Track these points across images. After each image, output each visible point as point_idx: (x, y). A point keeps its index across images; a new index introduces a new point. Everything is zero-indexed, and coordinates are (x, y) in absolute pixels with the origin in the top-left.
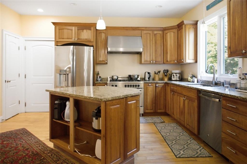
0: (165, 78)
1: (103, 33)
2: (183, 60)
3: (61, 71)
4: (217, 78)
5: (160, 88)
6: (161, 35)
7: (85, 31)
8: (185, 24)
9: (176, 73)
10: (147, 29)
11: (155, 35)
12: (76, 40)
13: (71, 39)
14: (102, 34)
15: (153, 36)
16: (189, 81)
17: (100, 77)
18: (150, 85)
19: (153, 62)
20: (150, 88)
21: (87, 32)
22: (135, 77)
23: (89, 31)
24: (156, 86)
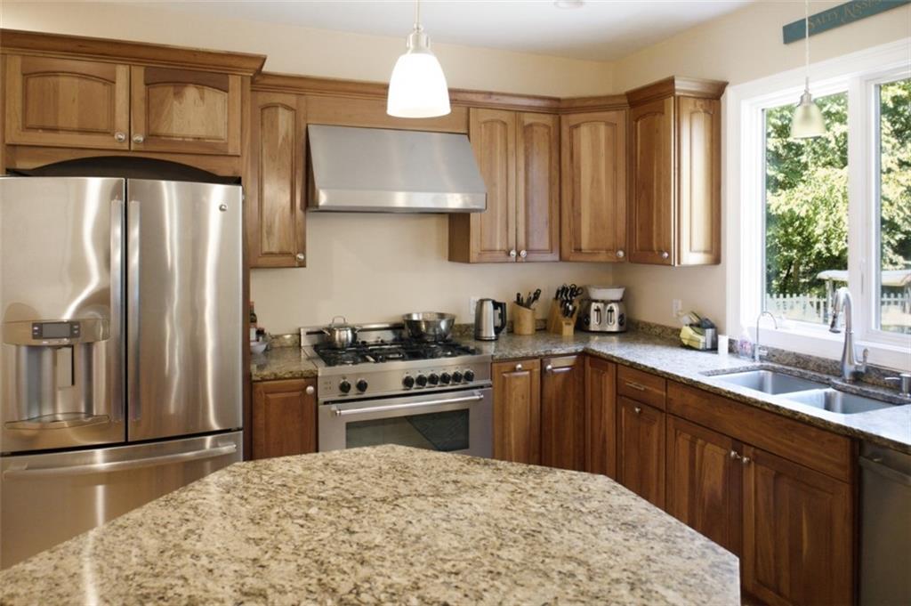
0: (564, 323)
1: (281, 110)
2: (669, 253)
3: (40, 329)
4: (865, 351)
5: (559, 379)
6: (549, 133)
7: (191, 93)
8: (677, 93)
9: (605, 303)
10: (494, 100)
11: (528, 129)
12: (137, 142)
13: (109, 133)
14: (277, 115)
15: (519, 136)
16: (686, 342)
17: (260, 333)
18: (520, 370)
19: (518, 254)
20: (518, 382)
21: (202, 98)
22: (437, 329)
23: (215, 98)
24: (543, 371)
